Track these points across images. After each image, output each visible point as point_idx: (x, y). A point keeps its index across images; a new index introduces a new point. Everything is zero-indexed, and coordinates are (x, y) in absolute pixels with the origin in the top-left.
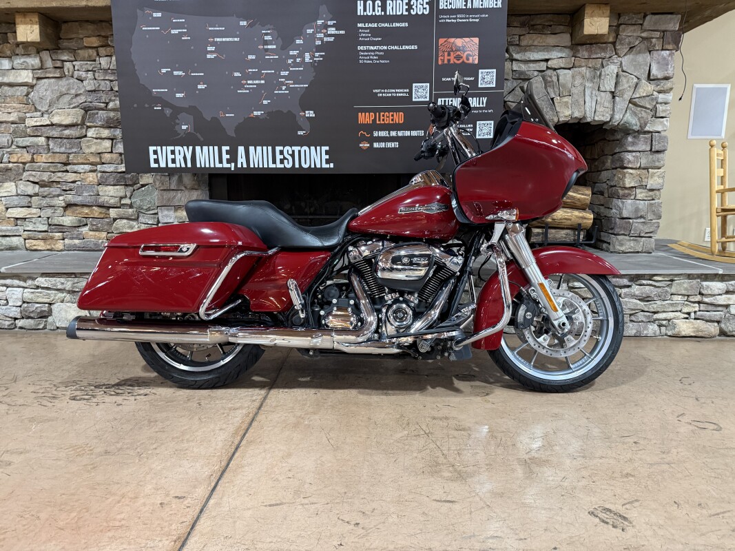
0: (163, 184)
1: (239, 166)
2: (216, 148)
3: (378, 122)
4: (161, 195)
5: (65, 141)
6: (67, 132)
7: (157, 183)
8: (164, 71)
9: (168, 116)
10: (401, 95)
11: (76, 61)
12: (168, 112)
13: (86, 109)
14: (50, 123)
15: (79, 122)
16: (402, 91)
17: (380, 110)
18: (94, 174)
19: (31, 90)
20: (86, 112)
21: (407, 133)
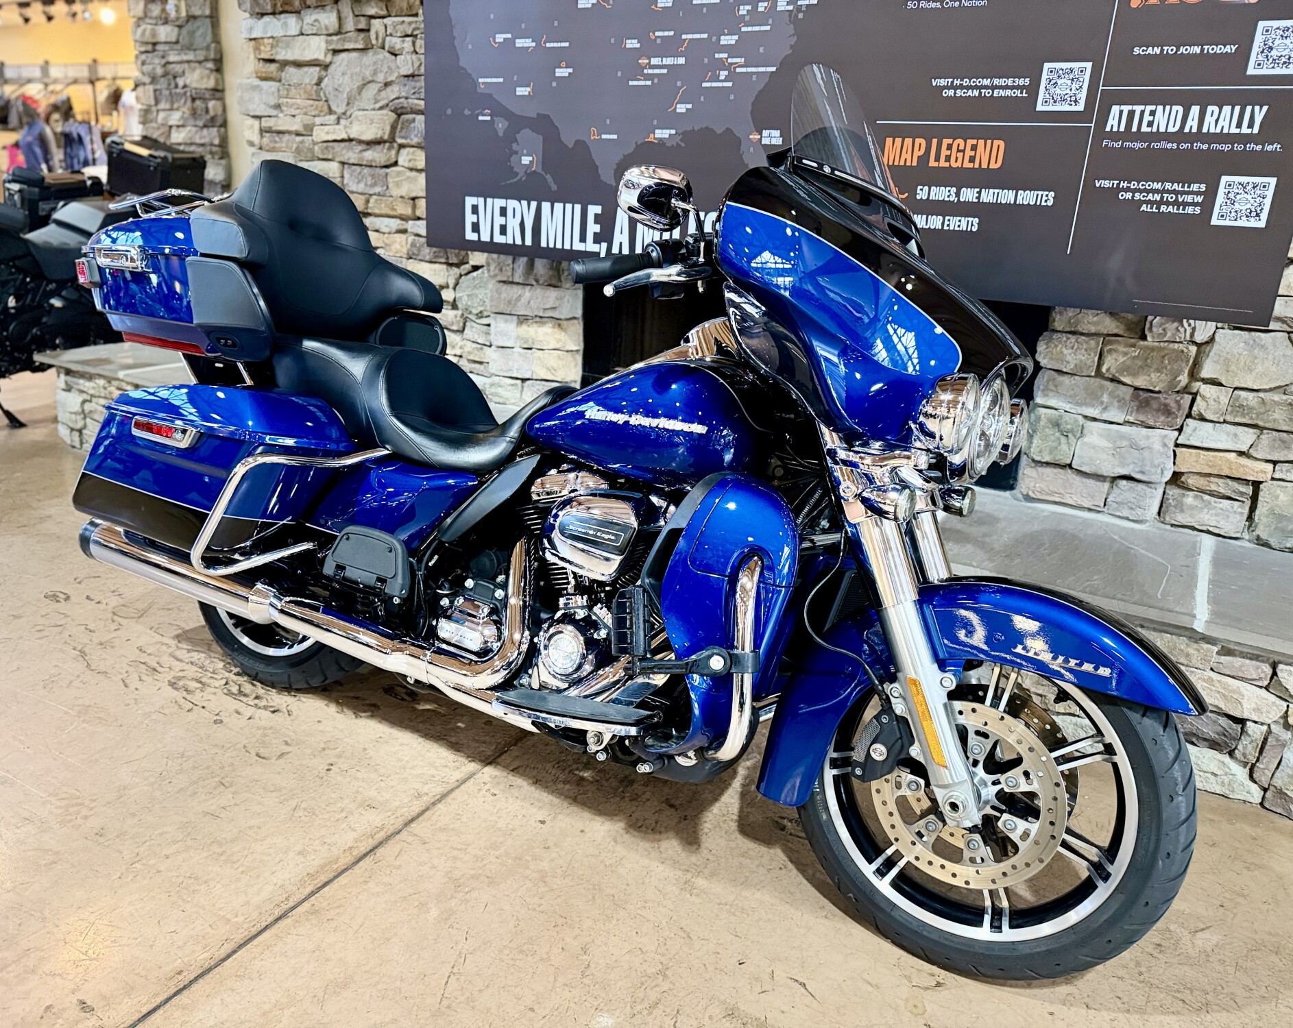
0: (501, 270)
1: (615, 250)
2: (578, 207)
3: (932, 163)
4: (497, 290)
5: (366, 170)
6: (370, 155)
7: (492, 268)
8: (500, 38)
9: (501, 134)
10: (1008, 93)
11: (390, 16)
12: (501, 125)
13: (399, 111)
14: (344, 136)
15: (386, 137)
16: (1010, 82)
17: (942, 133)
18: (403, 236)
19: (324, 73)
20: (399, 115)
21: (1007, 196)
